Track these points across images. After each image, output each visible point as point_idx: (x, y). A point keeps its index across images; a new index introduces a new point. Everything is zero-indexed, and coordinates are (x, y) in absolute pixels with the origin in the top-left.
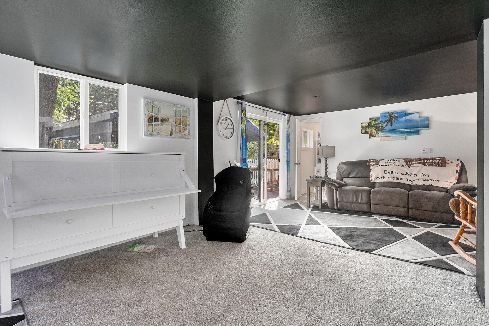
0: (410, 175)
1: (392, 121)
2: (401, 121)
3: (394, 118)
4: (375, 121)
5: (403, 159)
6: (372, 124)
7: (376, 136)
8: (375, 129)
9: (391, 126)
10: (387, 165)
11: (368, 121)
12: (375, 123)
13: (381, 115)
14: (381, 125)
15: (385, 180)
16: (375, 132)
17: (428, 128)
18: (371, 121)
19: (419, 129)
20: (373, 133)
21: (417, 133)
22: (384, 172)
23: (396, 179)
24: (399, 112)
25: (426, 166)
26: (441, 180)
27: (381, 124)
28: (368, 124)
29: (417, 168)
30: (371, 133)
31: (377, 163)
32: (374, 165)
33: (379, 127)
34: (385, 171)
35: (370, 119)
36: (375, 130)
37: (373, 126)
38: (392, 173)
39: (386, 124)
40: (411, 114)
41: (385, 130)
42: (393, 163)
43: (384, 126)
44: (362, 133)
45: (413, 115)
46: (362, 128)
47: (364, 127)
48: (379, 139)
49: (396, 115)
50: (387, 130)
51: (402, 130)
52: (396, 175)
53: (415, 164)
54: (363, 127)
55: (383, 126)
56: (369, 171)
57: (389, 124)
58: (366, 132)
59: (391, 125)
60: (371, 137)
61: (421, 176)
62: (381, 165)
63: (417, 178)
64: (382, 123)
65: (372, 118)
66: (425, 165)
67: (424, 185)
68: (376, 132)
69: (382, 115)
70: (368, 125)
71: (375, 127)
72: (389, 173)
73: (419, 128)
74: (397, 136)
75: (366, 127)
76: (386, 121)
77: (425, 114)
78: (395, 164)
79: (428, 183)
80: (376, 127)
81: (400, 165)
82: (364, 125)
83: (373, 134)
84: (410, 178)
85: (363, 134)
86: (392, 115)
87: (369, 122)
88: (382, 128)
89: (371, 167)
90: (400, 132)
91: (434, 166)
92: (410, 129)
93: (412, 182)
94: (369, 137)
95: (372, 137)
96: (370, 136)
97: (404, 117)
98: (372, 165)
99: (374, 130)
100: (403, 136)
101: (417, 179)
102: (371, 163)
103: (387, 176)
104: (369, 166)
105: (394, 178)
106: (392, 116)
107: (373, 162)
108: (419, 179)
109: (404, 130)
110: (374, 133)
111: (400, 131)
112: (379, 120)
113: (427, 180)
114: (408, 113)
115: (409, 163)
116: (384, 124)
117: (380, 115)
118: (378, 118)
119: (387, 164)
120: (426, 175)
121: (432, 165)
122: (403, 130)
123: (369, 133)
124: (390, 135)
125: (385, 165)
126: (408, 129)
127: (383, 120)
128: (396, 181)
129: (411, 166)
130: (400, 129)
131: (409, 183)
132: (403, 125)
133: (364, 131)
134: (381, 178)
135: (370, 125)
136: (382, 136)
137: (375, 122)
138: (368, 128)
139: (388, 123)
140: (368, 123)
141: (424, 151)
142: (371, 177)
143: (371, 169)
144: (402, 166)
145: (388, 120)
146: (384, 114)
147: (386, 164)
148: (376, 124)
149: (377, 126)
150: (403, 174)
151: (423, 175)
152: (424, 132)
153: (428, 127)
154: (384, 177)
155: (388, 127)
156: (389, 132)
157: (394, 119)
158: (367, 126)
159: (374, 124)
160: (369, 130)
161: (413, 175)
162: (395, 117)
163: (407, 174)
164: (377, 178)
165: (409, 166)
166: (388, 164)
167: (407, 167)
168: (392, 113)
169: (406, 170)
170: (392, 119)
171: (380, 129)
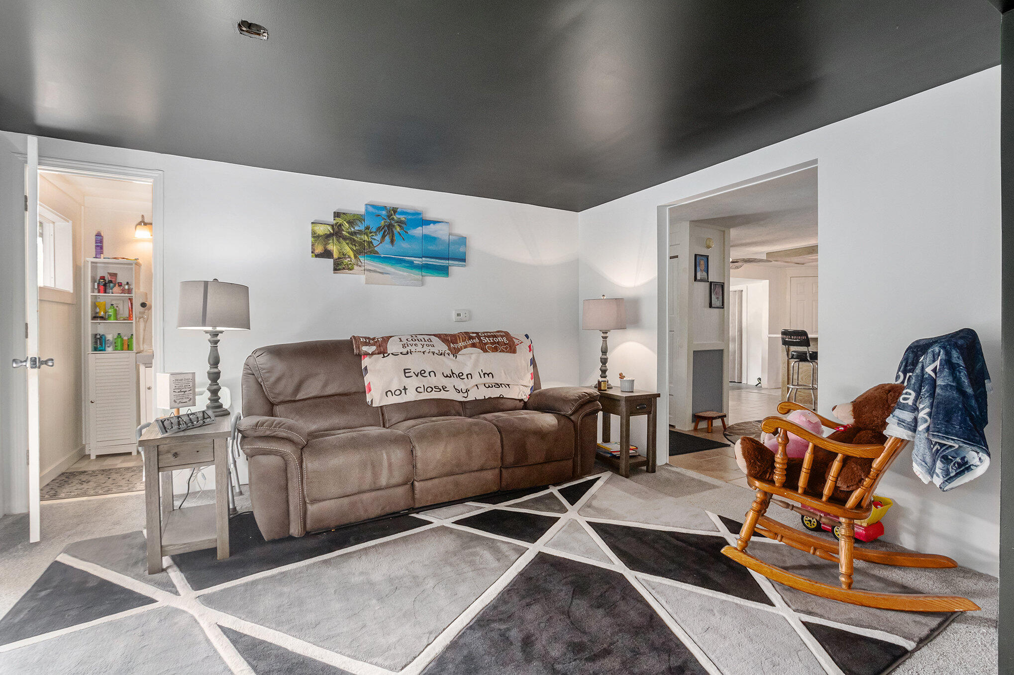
0: (459, 376)
1: (393, 231)
2: (413, 237)
3: (399, 225)
4: (351, 223)
5: (434, 335)
6: (343, 230)
7: (355, 267)
8: (350, 246)
9: (390, 246)
10: (408, 353)
11: (331, 219)
12: (353, 229)
13: (366, 210)
14: (366, 238)
15: (411, 396)
16: (352, 256)
17: (464, 263)
18: (339, 220)
19: (449, 263)
20: (345, 258)
21: (444, 271)
22: (405, 373)
23: (434, 389)
24: (409, 211)
25: (487, 351)
26: (512, 383)
27: (367, 236)
28: (333, 229)
29: (470, 358)
30: (339, 258)
31: (381, 347)
32: (373, 354)
33: (361, 244)
34: (406, 371)
35: (337, 215)
36: (352, 249)
37: (345, 238)
38: (422, 373)
39: (378, 237)
40: (435, 222)
41: (378, 253)
42: (419, 348)
43: (375, 243)
44: (312, 252)
45: (438, 226)
46: (313, 237)
47: (319, 236)
48: (362, 278)
49: (402, 218)
50: (382, 256)
51: (415, 261)
52: (433, 381)
53: (465, 347)
54: (315, 236)
55: (371, 242)
56: (362, 372)
57: (387, 239)
58: (327, 254)
59: (392, 242)
60: (339, 270)
61: (481, 377)
62: (392, 354)
63: (473, 382)
64: (371, 233)
65: (344, 214)
66: (485, 351)
67: (490, 398)
68: (355, 257)
69: (371, 209)
70: (332, 231)
71: (350, 239)
72: (417, 376)
73: (448, 259)
74: (405, 274)
75: (328, 236)
76: (379, 229)
77: (460, 230)
78: (426, 348)
79: (495, 393)
80: (353, 242)
81: (437, 352)
82: (322, 230)
83: (346, 261)
84: (461, 385)
85: (317, 256)
86: (395, 218)
87: (335, 222)
88: (369, 247)
89: (366, 362)
90: (411, 265)
91: (500, 352)
92: (432, 260)
93: (465, 395)
94: (336, 269)
95: (344, 269)
96: (338, 267)
97: (420, 228)
98: (369, 354)
99: (347, 250)
100: (415, 275)
101: (474, 386)
102: (365, 349)
103: (413, 383)
104: (360, 356)
105: (429, 389)
106: (393, 219)
107: (366, 344)
108: (477, 385)
109: (420, 259)
110: (349, 257)
111: (412, 262)
112: (363, 222)
113: (491, 386)
114: (427, 219)
115: (452, 345)
116: (375, 238)
117: (364, 210)
118: (359, 218)
119: (408, 349)
120: (488, 375)
121: (495, 350)
122: (417, 261)
123: (336, 255)
124: (388, 268)
125: (401, 353)
126: (428, 259)
127: (374, 225)
128: (435, 395)
129: (460, 353)
130: (411, 257)
131: (459, 397)
132: (416, 247)
133: (319, 249)
134: (398, 392)
135: (336, 233)
136: (369, 270)
137: (352, 227)
138: (331, 241)
139: (383, 237)
140: (332, 226)
141: (459, 315)
142: (370, 390)
143: (366, 368)
144: (441, 354)
145: (384, 227)
146: (375, 209)
147: (404, 351)
148: (354, 233)
149: (357, 238)
150: (447, 376)
151: (484, 374)
152: (456, 270)
153: (464, 260)
154: (405, 389)
155: (384, 247)
156: (387, 260)
157: (398, 229)
158: (328, 233)
159: (348, 233)
160: (333, 247)
161: (465, 376)
162: (400, 222)
163: (453, 373)
164: (387, 392)
165: (455, 352)
166: (409, 351)
167: (451, 356)
168: (395, 210)
169: (449, 363)
170: (394, 226)
171: (365, 250)
